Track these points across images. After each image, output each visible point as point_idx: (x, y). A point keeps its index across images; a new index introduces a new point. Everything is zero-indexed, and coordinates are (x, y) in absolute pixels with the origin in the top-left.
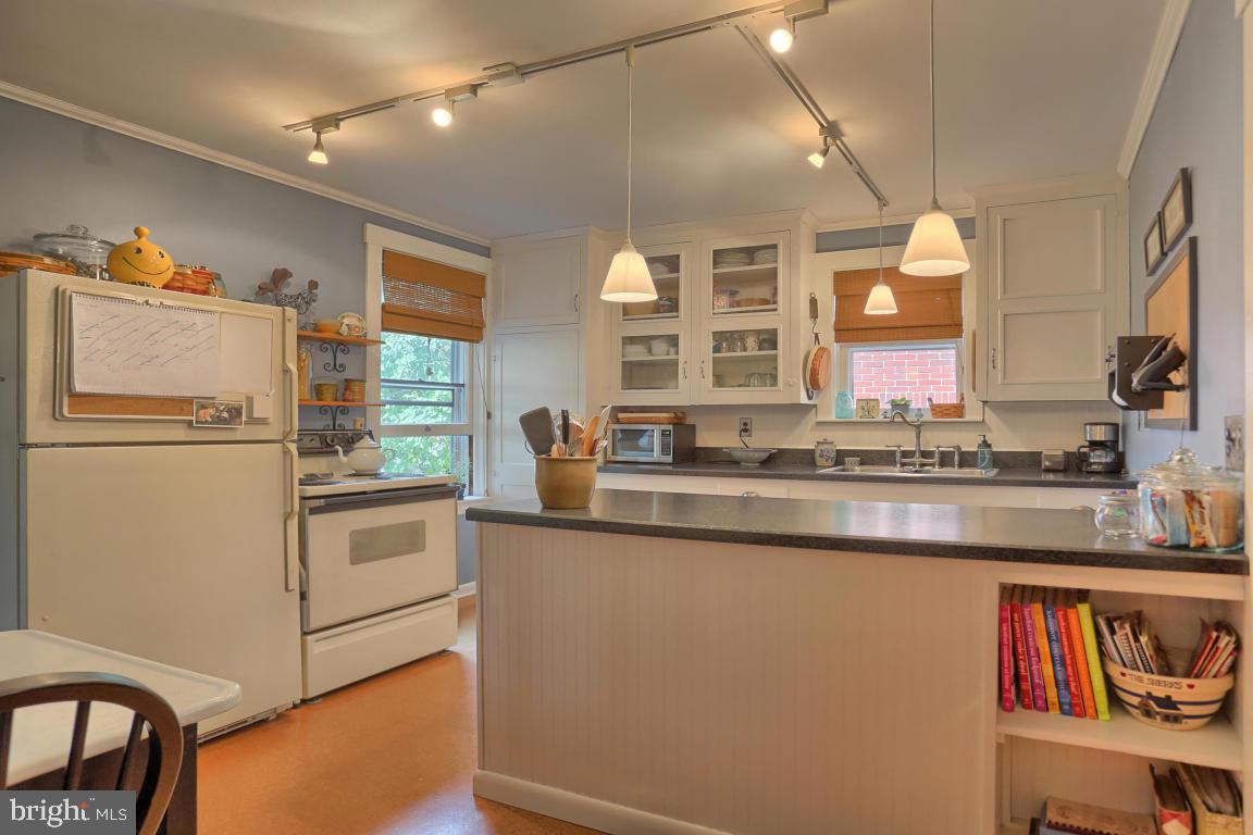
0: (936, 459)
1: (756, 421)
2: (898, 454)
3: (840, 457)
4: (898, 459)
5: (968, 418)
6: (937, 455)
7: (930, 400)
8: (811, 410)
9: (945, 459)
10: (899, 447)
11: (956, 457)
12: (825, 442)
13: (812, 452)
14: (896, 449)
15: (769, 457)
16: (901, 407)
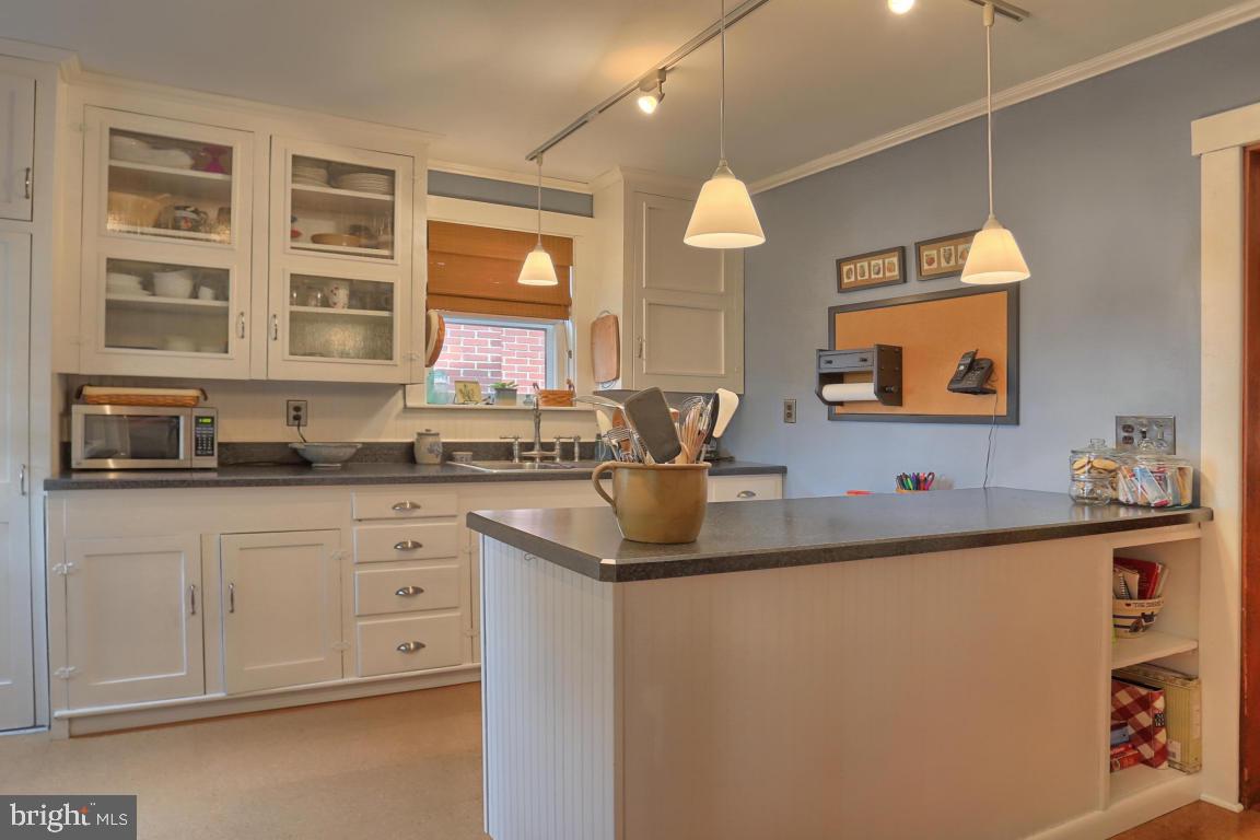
0: (557, 452)
1: (313, 403)
2: (516, 448)
3: (449, 452)
4: (516, 452)
5: (579, 406)
6: (557, 447)
7: (535, 385)
8: (397, 391)
9: (567, 451)
10: (516, 439)
11: (577, 449)
12: (428, 434)
13: (411, 446)
14: (513, 440)
15: (356, 454)
16: (505, 392)
